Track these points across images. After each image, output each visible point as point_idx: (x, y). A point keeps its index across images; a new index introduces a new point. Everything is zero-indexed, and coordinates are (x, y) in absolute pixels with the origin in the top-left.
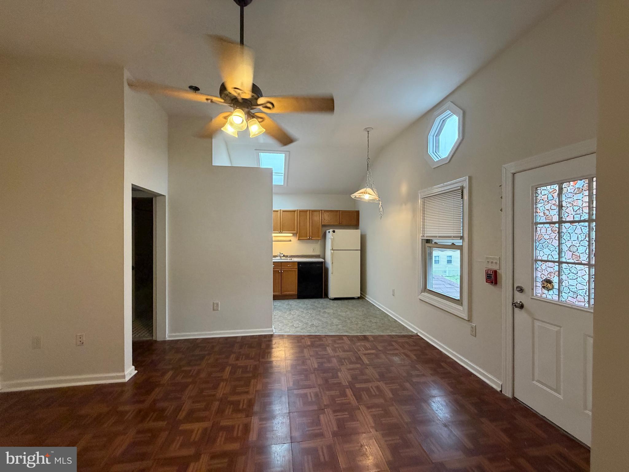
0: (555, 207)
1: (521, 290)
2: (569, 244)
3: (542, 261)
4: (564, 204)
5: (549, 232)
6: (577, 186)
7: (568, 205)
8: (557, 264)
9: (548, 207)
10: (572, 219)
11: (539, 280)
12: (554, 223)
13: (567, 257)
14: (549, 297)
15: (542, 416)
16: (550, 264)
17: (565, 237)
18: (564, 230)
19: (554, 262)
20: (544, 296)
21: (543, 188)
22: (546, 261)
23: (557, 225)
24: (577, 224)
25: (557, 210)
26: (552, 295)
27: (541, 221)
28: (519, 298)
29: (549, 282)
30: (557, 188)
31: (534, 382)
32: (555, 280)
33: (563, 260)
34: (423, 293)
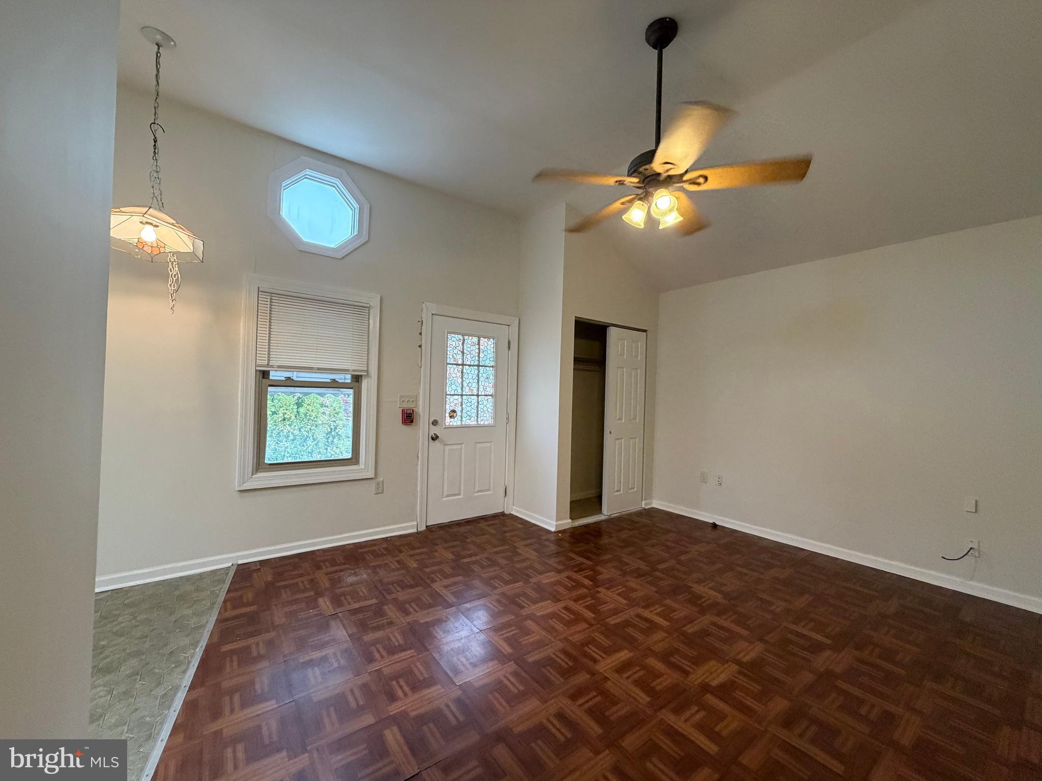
0: (460, 353)
1: (435, 423)
2: (467, 381)
3: (450, 395)
4: (465, 351)
5: (456, 372)
6: (473, 340)
7: (468, 353)
8: (460, 396)
9: (455, 351)
10: (469, 364)
11: (448, 411)
12: (459, 365)
13: (466, 391)
14: (455, 424)
15: (449, 522)
16: (456, 397)
17: (466, 376)
18: (465, 371)
19: (458, 395)
20: (451, 424)
21: (454, 335)
22: (453, 395)
23: (461, 367)
24: (472, 367)
25: (461, 355)
26: (456, 422)
27: (451, 362)
28: (435, 430)
29: (454, 411)
30: (462, 338)
31: (444, 499)
32: (458, 409)
33: (464, 393)
34: (254, 476)
